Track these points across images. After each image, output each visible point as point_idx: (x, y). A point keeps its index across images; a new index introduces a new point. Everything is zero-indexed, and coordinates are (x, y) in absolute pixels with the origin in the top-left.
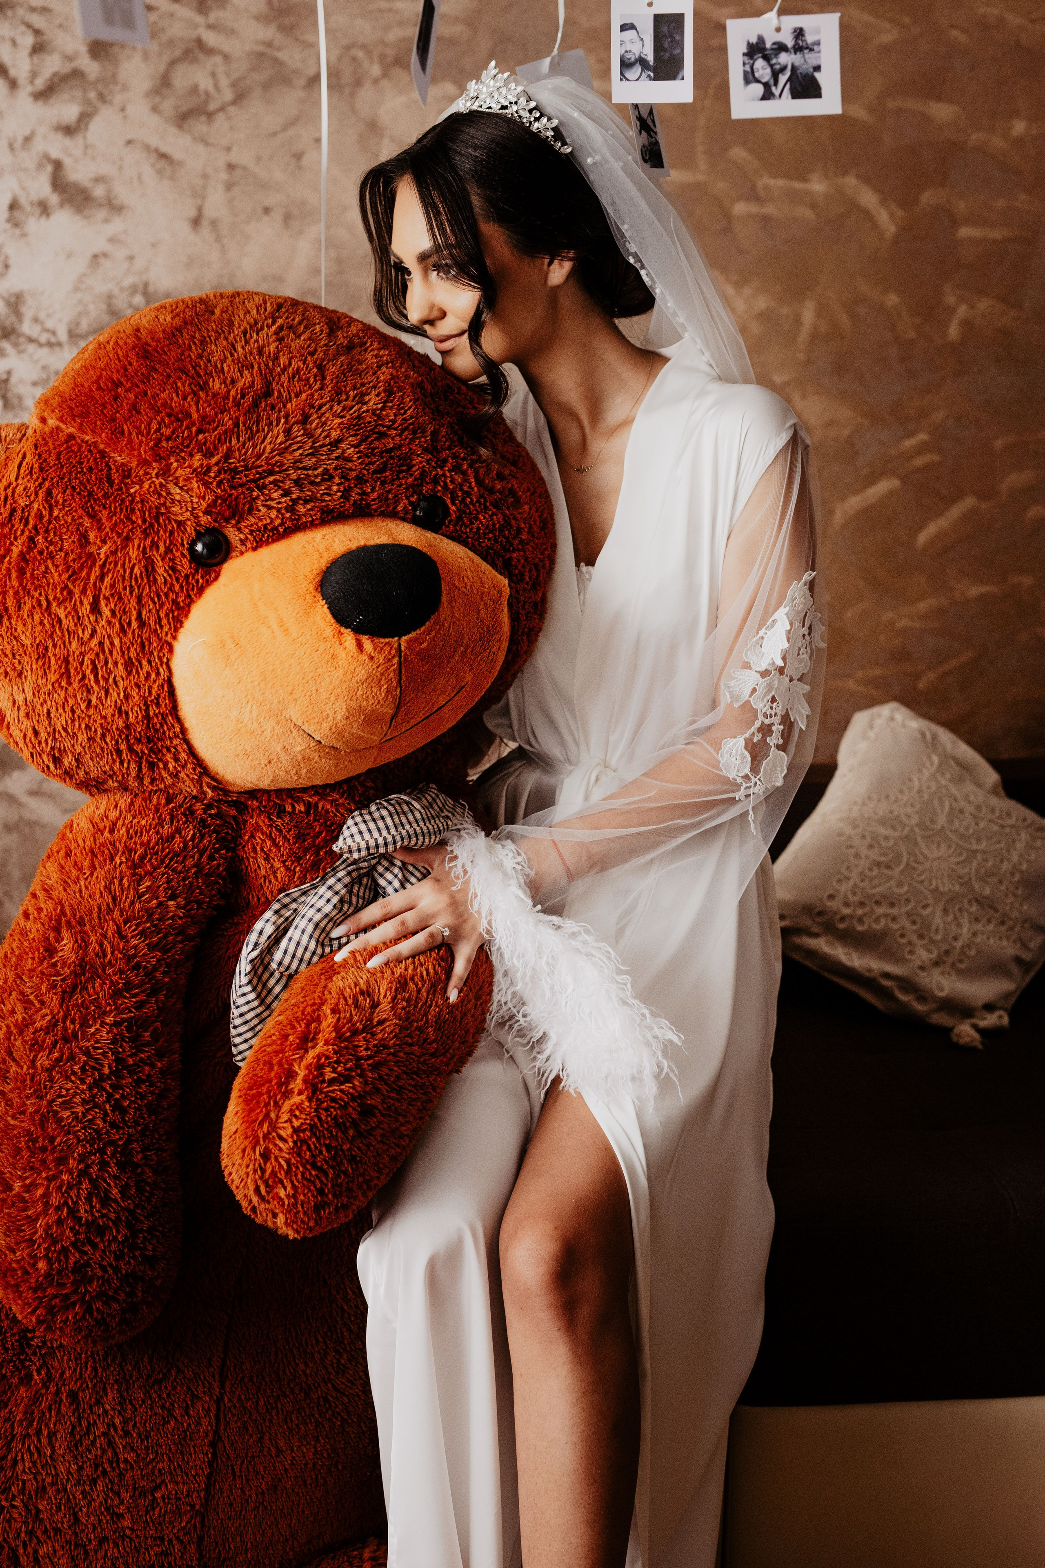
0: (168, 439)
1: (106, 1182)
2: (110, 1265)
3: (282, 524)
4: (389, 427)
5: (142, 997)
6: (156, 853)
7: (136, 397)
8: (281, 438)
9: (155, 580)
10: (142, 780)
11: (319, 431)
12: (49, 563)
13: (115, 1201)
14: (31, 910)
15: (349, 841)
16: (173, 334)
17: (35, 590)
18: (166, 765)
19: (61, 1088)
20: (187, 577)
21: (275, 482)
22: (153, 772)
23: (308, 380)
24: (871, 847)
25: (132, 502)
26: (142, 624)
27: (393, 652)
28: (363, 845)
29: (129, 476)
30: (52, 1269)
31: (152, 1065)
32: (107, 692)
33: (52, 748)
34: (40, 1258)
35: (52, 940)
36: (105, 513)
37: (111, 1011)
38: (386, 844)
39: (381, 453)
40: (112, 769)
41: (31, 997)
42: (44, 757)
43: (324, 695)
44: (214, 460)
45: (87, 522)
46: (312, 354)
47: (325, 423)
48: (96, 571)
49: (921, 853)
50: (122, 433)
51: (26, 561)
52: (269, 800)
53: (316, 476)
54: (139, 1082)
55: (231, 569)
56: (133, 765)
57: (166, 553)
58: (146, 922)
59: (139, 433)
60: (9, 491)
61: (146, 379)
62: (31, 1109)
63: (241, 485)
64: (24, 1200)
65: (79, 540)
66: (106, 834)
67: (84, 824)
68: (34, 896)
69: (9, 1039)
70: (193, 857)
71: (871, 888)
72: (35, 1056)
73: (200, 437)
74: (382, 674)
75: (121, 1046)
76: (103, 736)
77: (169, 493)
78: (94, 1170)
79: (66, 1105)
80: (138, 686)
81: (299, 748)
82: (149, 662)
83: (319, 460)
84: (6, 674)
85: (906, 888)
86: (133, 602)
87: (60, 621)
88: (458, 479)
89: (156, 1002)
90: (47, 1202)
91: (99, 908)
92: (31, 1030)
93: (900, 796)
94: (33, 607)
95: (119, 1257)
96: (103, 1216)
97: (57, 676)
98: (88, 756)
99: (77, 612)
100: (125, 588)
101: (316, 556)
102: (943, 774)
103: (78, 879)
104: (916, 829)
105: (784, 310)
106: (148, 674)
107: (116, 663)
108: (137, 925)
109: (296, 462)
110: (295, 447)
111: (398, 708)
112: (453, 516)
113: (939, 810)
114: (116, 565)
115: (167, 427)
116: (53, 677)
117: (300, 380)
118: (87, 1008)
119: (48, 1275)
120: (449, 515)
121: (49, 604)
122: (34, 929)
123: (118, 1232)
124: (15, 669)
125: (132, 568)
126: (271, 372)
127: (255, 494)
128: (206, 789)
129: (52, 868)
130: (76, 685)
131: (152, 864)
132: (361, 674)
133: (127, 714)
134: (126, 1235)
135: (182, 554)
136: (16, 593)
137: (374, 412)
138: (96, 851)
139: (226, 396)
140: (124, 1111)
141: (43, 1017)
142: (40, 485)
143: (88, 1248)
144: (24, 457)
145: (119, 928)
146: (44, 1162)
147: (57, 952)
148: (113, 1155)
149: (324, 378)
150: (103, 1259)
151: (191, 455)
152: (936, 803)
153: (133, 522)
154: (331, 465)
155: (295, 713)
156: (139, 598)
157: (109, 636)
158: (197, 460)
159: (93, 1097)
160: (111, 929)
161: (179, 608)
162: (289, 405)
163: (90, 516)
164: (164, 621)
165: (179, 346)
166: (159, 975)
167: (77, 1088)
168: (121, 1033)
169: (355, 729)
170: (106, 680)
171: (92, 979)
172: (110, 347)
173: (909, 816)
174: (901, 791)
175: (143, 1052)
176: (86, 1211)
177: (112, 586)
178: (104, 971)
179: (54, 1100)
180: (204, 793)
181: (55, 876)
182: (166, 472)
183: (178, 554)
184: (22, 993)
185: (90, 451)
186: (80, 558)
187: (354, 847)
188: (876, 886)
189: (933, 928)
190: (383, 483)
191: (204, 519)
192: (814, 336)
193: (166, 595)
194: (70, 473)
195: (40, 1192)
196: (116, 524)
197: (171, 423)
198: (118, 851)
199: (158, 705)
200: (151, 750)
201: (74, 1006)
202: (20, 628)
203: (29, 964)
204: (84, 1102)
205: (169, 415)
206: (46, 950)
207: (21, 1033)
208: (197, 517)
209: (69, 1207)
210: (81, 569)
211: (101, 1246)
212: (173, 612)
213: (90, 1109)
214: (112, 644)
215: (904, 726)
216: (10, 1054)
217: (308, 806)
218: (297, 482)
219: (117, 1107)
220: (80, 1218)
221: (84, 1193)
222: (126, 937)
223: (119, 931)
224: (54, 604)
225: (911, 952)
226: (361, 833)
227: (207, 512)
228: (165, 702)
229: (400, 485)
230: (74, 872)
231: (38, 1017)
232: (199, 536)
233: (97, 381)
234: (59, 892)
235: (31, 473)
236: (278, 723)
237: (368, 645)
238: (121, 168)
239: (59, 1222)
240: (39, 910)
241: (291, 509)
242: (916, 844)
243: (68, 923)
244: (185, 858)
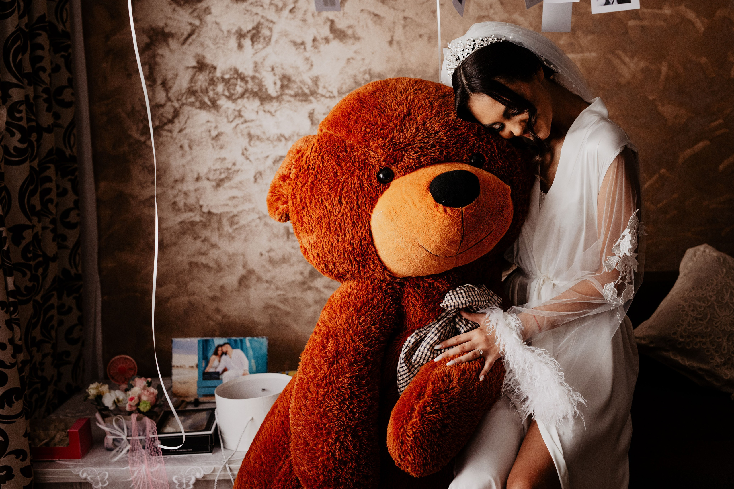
0: (369, 133)
1: (346, 443)
2: (349, 478)
3: (415, 165)
4: (459, 126)
5: (362, 366)
6: (366, 306)
7: (357, 118)
8: (414, 131)
9: (364, 189)
10: (360, 273)
11: (430, 128)
12: (322, 184)
13: (351, 451)
14: (318, 331)
15: (447, 303)
16: (372, 94)
17: (317, 195)
18: (369, 266)
19: (328, 403)
20: (376, 187)
21: (411, 148)
22: (365, 269)
23: (426, 108)
24: (693, 311)
25: (354, 158)
26: (358, 207)
27: (459, 213)
28: (452, 304)
29: (353, 148)
30: (325, 479)
31: (366, 395)
32: (345, 236)
33: (324, 261)
34: (320, 474)
35: (325, 342)
36: (344, 163)
37: (349, 372)
38: (462, 304)
39: (456, 136)
40: (348, 269)
41: (317, 366)
42: (321, 264)
43: (431, 232)
44: (387, 140)
45: (337, 168)
46: (428, 99)
47: (433, 125)
48: (340, 186)
49: (716, 313)
50: (351, 132)
51: (313, 184)
52: (413, 282)
53: (429, 146)
54: (360, 402)
55: (394, 184)
56: (356, 267)
57: (368, 178)
58: (363, 335)
59: (358, 131)
60: (308, 159)
61: (360, 111)
62: (316, 412)
63: (398, 150)
64: (314, 450)
65: (334, 175)
66: (346, 299)
67: (338, 295)
68: (318, 325)
69: (308, 383)
70: (381, 307)
71: (693, 330)
72: (318, 391)
73: (382, 132)
74: (455, 223)
75: (353, 387)
76: (344, 254)
77: (369, 154)
78: (342, 438)
79: (331, 410)
80: (357, 232)
81: (422, 256)
82: (362, 222)
83: (430, 139)
84: (306, 231)
85: (710, 329)
86: (355, 198)
87: (326, 207)
88: (489, 146)
89: (367, 369)
90: (323, 451)
91: (344, 329)
92: (317, 379)
93: (707, 287)
94: (316, 203)
95: (353, 474)
96: (346, 457)
97: (326, 230)
98: (338, 263)
99: (333, 203)
100: (352, 193)
101: (428, 176)
102: (728, 277)
103: (335, 317)
104: (715, 303)
105: (653, 67)
106: (361, 227)
107: (348, 224)
108: (359, 336)
109: (420, 140)
110: (420, 134)
111: (463, 238)
112: (487, 162)
113: (725, 293)
114: (348, 184)
115: (368, 128)
116: (324, 231)
117: (423, 108)
118: (339, 371)
119: (324, 482)
120: (485, 161)
121: (322, 201)
122: (318, 338)
123: (352, 464)
124: (309, 229)
125: (354, 185)
126: (411, 106)
127: (403, 153)
128: (386, 276)
129: (325, 313)
130: (333, 233)
131: (365, 310)
132: (446, 222)
133: (353, 244)
134: (355, 466)
135: (374, 178)
136: (310, 197)
137: (453, 120)
138: (342, 305)
139: (392, 116)
140: (354, 414)
141: (321, 374)
142: (319, 155)
143: (339, 471)
144: (314, 145)
145: (352, 337)
146: (321, 434)
147: (327, 347)
148: (350, 432)
149: (432, 107)
150: (346, 475)
151: (378, 139)
152: (724, 291)
153: (355, 166)
154: (435, 141)
155: (420, 240)
156: (357, 196)
157: (346, 212)
158: (380, 141)
159: (341, 407)
160: (348, 337)
161: (373, 200)
162: (418, 118)
163: (338, 165)
164: (367, 205)
165: (374, 98)
166: (368, 357)
167: (335, 403)
168: (353, 381)
169: (445, 247)
170: (345, 231)
171: (341, 358)
172: (347, 100)
173: (711, 296)
174: (708, 285)
175: (362, 389)
176: (339, 455)
177: (347, 192)
178: (346, 355)
179: (325, 408)
180: (386, 278)
181: (326, 316)
182: (368, 146)
183: (373, 178)
184: (313, 364)
185: (338, 140)
186: (334, 181)
187: (449, 305)
188: (696, 329)
189: (723, 347)
190: (457, 148)
191: (383, 164)
192: (667, 78)
193: (368, 195)
194: (331, 149)
195: (320, 446)
196: (348, 167)
197: (370, 127)
198: (351, 305)
199: (365, 240)
200: (363, 260)
201: (333, 369)
202: (311, 212)
203: (316, 352)
204: (338, 409)
205: (369, 124)
206: (322, 347)
207: (313, 381)
208: (380, 163)
209: (332, 453)
210: (334, 186)
211: (345, 470)
212: (371, 201)
213: (340, 412)
214: (347, 216)
215: (710, 255)
216: (308, 389)
217: (430, 284)
218: (421, 148)
219: (351, 411)
220: (337, 458)
221: (338, 447)
222: (355, 341)
223: (352, 339)
224: (324, 201)
225: (712, 359)
226: (452, 299)
227: (384, 161)
228: (368, 239)
229: (464, 149)
230: (334, 315)
231: (319, 374)
232: (381, 171)
233: (342, 113)
234: (328, 323)
235: (316, 151)
236: (413, 245)
237: (449, 210)
238: (359, 22)
239: (328, 459)
240: (320, 330)
241: (418, 158)
242: (714, 309)
243: (331, 336)
244: (378, 308)
